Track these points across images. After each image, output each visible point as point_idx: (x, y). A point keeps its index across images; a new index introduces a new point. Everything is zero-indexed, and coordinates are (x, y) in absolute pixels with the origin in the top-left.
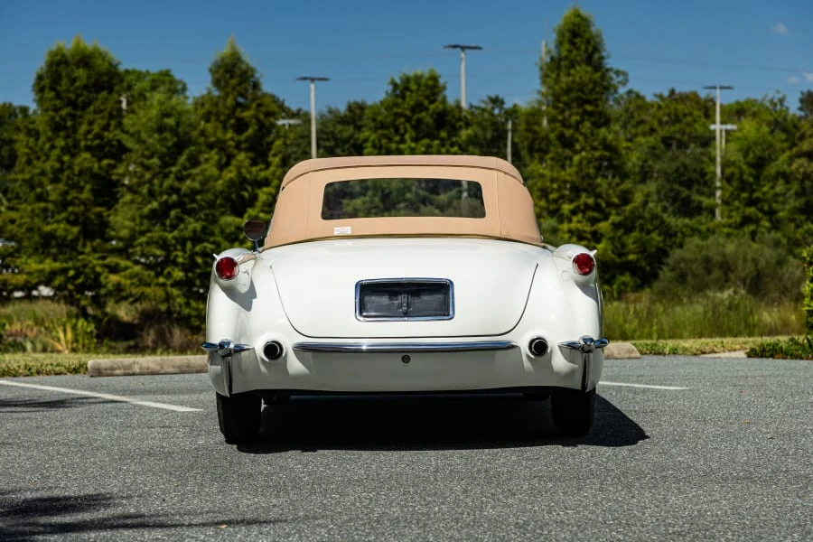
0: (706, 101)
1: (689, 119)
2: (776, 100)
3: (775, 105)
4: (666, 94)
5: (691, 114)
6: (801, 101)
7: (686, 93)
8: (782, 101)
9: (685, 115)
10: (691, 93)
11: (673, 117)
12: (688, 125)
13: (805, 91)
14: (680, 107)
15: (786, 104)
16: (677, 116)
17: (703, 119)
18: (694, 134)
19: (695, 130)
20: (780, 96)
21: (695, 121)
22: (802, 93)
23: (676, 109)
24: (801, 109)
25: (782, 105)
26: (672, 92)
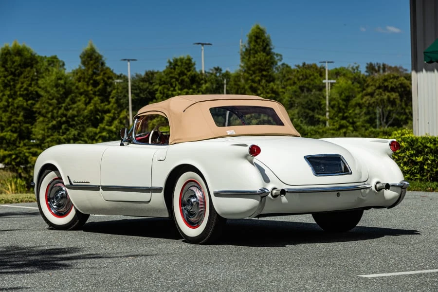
0: (321, 68)
1: (312, 77)
2: (354, 68)
3: (354, 70)
4: (301, 65)
5: (313, 75)
6: (367, 68)
7: (310, 65)
8: (357, 68)
9: (310, 76)
10: (313, 64)
11: (305, 77)
12: (312, 80)
13: (369, 63)
14: (308, 71)
15: (359, 69)
16: (306, 76)
17: (319, 77)
18: (315, 84)
19: (316, 83)
20: (357, 65)
21: (315, 78)
22: (367, 64)
23: (306, 72)
24: (367, 72)
25: (357, 70)
26: (304, 64)
